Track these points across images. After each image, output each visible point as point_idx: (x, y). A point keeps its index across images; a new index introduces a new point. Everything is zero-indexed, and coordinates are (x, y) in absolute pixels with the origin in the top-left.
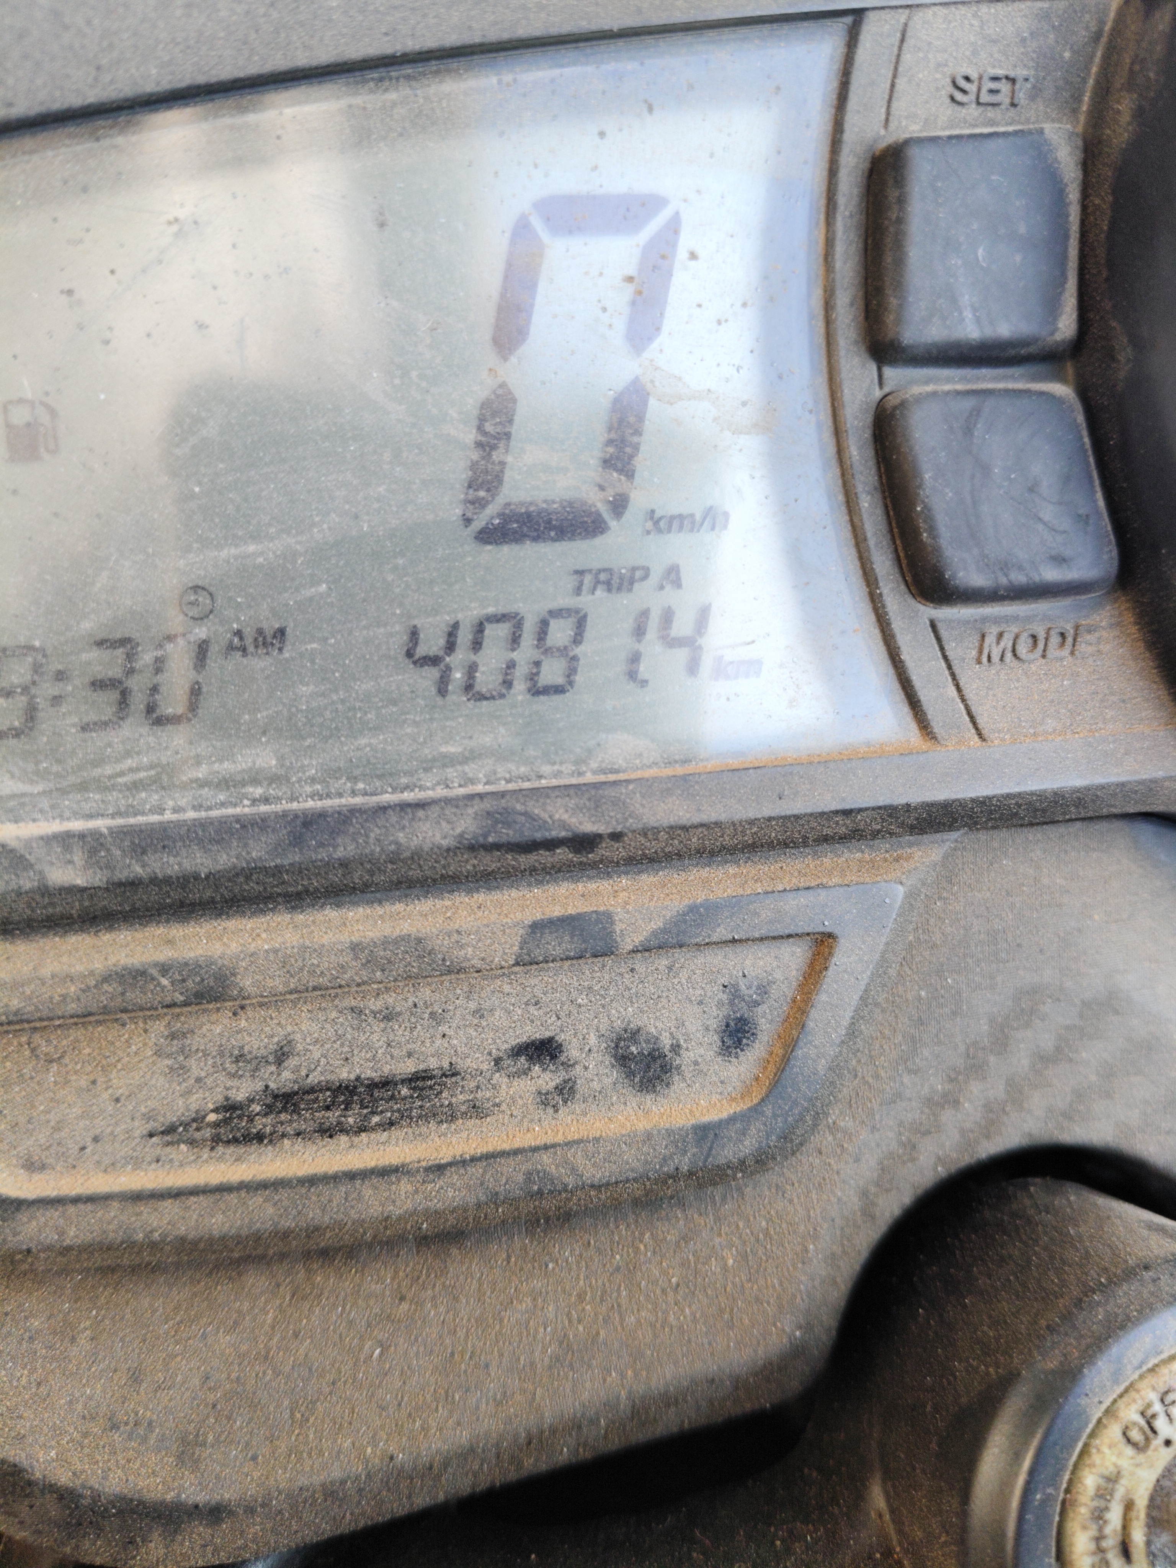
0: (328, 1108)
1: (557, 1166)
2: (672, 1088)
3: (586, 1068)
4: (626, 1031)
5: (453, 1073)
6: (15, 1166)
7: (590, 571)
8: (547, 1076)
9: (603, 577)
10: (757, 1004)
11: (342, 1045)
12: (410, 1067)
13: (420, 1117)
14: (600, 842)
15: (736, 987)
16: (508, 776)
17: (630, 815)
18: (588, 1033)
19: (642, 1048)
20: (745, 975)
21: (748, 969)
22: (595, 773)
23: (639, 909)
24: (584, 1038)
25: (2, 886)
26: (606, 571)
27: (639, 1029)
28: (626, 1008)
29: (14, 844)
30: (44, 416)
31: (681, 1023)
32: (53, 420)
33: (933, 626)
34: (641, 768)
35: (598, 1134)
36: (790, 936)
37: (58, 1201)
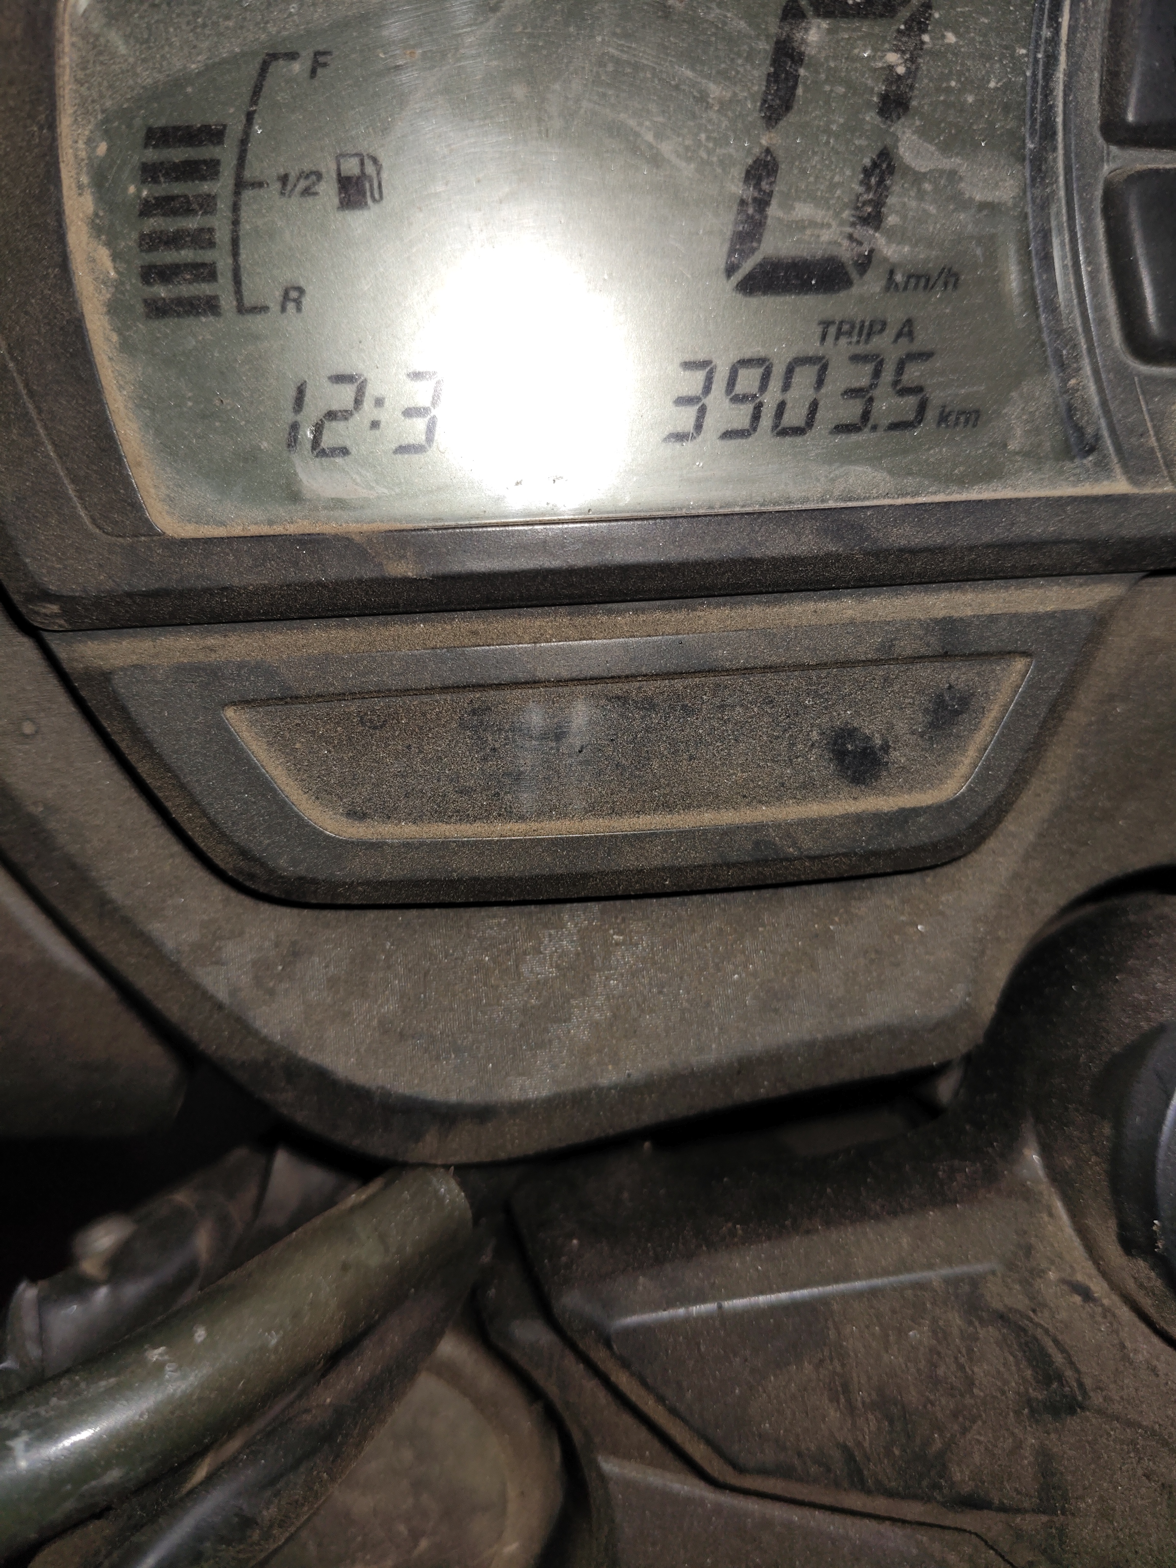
1: (781, 838)
2: (880, 781)
4: (843, 730)
6: (342, 814)
7: (834, 322)
9: (846, 327)
10: (959, 713)
11: (610, 728)
15: (941, 697)
16: (761, 500)
17: (866, 539)
18: (812, 731)
19: (856, 746)
20: (950, 687)
21: (953, 683)
22: (836, 500)
23: (865, 623)
24: (808, 735)
25: (346, 575)
26: (848, 323)
27: (855, 729)
28: (845, 711)
29: (357, 539)
30: (370, 169)
31: (891, 726)
32: (378, 174)
33: (1140, 381)
34: (877, 497)
35: (816, 815)
36: (994, 654)
37: (378, 843)
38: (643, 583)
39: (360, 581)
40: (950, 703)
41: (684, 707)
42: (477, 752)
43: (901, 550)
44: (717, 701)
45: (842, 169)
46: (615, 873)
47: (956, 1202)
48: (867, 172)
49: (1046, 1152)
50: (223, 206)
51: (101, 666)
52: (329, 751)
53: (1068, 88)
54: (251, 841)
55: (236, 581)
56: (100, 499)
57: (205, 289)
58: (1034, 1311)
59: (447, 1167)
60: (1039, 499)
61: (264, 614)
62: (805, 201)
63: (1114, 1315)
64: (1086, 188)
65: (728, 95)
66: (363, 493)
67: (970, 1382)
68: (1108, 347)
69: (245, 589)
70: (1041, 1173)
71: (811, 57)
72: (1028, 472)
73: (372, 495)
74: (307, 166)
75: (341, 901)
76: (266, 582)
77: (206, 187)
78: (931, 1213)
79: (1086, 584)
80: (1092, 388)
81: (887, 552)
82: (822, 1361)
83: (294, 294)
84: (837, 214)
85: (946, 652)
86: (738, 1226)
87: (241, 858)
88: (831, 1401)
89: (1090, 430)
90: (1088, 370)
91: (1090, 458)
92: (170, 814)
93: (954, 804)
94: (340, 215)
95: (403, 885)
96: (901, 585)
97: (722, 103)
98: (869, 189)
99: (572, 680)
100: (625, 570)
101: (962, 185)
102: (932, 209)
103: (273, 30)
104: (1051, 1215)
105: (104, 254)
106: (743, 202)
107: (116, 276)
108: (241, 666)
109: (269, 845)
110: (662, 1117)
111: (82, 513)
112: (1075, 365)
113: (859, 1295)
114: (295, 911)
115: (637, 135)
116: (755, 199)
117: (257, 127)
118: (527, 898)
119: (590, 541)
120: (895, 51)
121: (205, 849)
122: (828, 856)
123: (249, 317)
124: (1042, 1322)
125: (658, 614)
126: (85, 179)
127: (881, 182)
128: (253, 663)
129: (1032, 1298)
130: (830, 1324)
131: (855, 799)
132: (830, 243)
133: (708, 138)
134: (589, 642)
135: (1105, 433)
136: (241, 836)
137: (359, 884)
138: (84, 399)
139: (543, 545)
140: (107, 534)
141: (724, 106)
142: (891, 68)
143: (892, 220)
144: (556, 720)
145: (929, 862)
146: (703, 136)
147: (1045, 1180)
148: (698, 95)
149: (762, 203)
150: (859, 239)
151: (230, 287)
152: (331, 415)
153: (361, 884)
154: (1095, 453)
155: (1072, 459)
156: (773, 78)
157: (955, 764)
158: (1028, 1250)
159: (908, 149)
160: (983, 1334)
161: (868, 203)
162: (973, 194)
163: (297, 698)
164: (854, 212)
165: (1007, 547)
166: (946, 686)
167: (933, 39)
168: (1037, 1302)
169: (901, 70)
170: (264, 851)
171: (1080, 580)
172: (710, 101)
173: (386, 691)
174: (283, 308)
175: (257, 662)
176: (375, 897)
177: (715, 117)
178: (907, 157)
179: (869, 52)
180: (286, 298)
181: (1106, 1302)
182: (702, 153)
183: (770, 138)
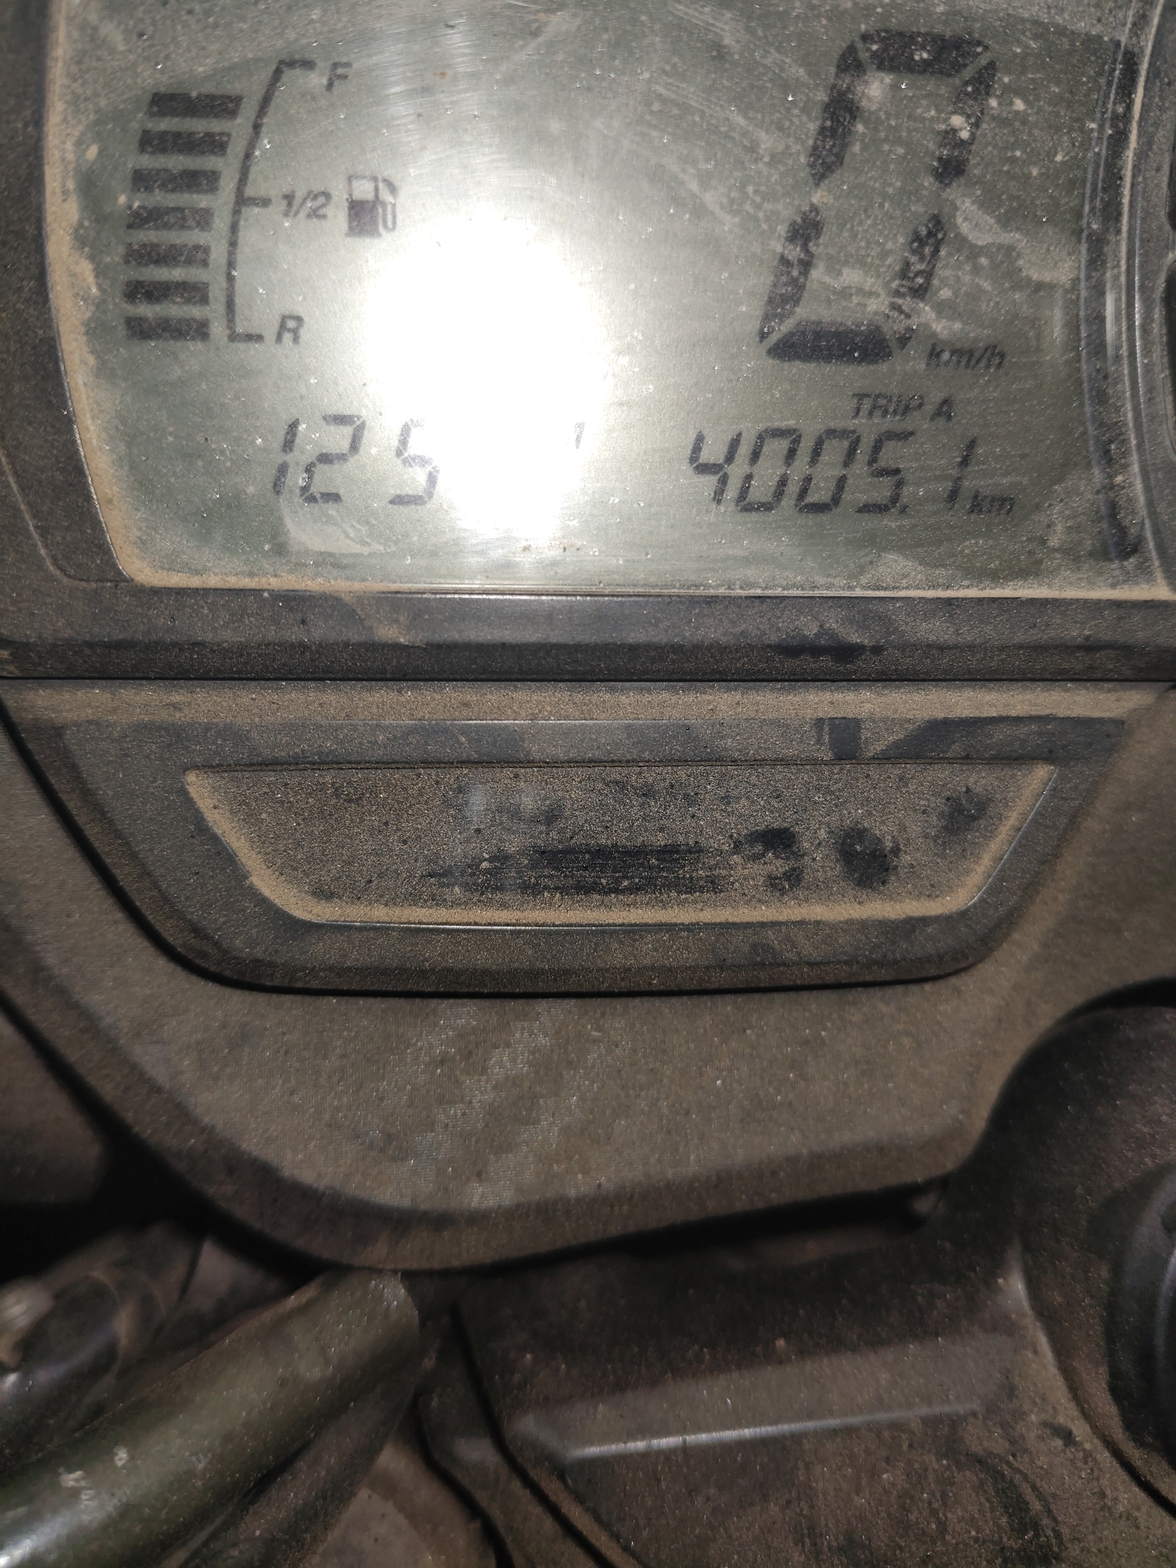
0: (586, 869)
1: (780, 942)
2: (888, 886)
3: (814, 859)
4: (853, 830)
5: (698, 850)
6: (307, 892)
7: (870, 395)
8: (779, 862)
9: (881, 402)
10: (975, 818)
12: (661, 840)
13: (663, 885)
14: (861, 654)
15: (957, 801)
16: (785, 583)
17: (893, 631)
18: (819, 829)
19: (866, 848)
20: (968, 790)
21: (970, 786)
22: (864, 588)
23: (884, 720)
24: (815, 833)
25: (332, 637)
26: (885, 397)
27: (865, 829)
28: (856, 810)
29: (347, 599)
30: (384, 194)
31: (903, 829)
32: (393, 200)
34: (907, 588)
35: (819, 918)
36: (1016, 759)
37: (345, 926)
38: (653, 664)
39: (347, 644)
40: (967, 807)
41: (686, 796)
42: (460, 833)
43: (929, 646)
44: (722, 792)
45: (895, 235)
46: (599, 970)
47: (937, 1335)
48: (921, 242)
49: (1032, 1282)
50: (221, 223)
51: (52, 718)
52: (299, 824)
53: (1137, 169)
54: (205, 918)
55: (209, 637)
56: (64, 538)
57: (196, 312)
58: (1014, 1456)
59: (395, 1272)
60: (1077, 600)
61: (237, 672)
62: (853, 268)
63: (1095, 1460)
64: (1148, 275)
65: (781, 147)
66: (357, 549)
67: (943, 1528)
69: (219, 645)
70: (1026, 1304)
71: (871, 113)
72: (1065, 571)
73: (366, 551)
74: (318, 187)
75: (299, 985)
76: (243, 639)
77: (203, 201)
78: (911, 1346)
79: (1114, 690)
80: (1139, 486)
81: (915, 646)
82: (789, 1502)
83: (291, 324)
84: (887, 284)
85: (968, 755)
86: (705, 1350)
87: (193, 935)
88: (796, 1544)
89: (1133, 531)
90: (1136, 468)
91: (1131, 560)
92: (118, 882)
93: (963, 915)
94: (347, 241)
95: (369, 973)
96: (925, 681)
97: (773, 156)
98: (922, 259)
99: (569, 761)
100: (634, 649)
101: (1021, 262)
102: (986, 285)
103: (291, 35)
104: (1036, 1352)
105: (86, 269)
106: (784, 261)
107: (98, 293)
108: (207, 728)
109: (225, 923)
110: (631, 1227)
111: (43, 552)
112: (1123, 461)
113: (833, 1433)
114: (247, 993)
115: (682, 183)
116: (800, 261)
117: (266, 141)
118: (502, 990)
120: (960, 114)
121: (153, 921)
122: (829, 963)
123: (241, 346)
124: (1021, 1468)
125: (665, 695)
126: (71, 185)
127: (935, 252)
128: (221, 725)
129: (1012, 1442)
130: (801, 1464)
131: (859, 903)
132: (876, 314)
133: (756, 192)
134: (591, 722)
135: (1149, 534)
136: (195, 914)
137: (320, 970)
138: (53, 427)
139: (550, 616)
140: (69, 576)
141: (775, 159)
142: (954, 131)
143: (945, 293)
144: (548, 802)
145: (933, 972)
146: (750, 189)
147: (1030, 1313)
148: (749, 145)
149: (807, 265)
150: (907, 310)
151: (222, 312)
152: (325, 458)
153: (325, 970)
154: (1137, 555)
155: (1110, 560)
156: (828, 132)
157: (967, 872)
158: (1011, 1391)
159: (966, 219)
160: (959, 1478)
161: (918, 273)
162: (1031, 273)
163: (267, 765)
164: (904, 282)
165: (1039, 648)
166: (964, 789)
167: (1000, 104)
168: (1017, 1446)
169: (965, 135)
170: (218, 930)
171: (1110, 685)
172: (761, 151)
173: (366, 762)
174: (279, 338)
175: (226, 725)
176: (337, 983)
177: (765, 170)
178: (965, 228)
179: (933, 113)
180: (283, 327)
181: (1087, 1446)
182: (748, 207)
183: (818, 197)
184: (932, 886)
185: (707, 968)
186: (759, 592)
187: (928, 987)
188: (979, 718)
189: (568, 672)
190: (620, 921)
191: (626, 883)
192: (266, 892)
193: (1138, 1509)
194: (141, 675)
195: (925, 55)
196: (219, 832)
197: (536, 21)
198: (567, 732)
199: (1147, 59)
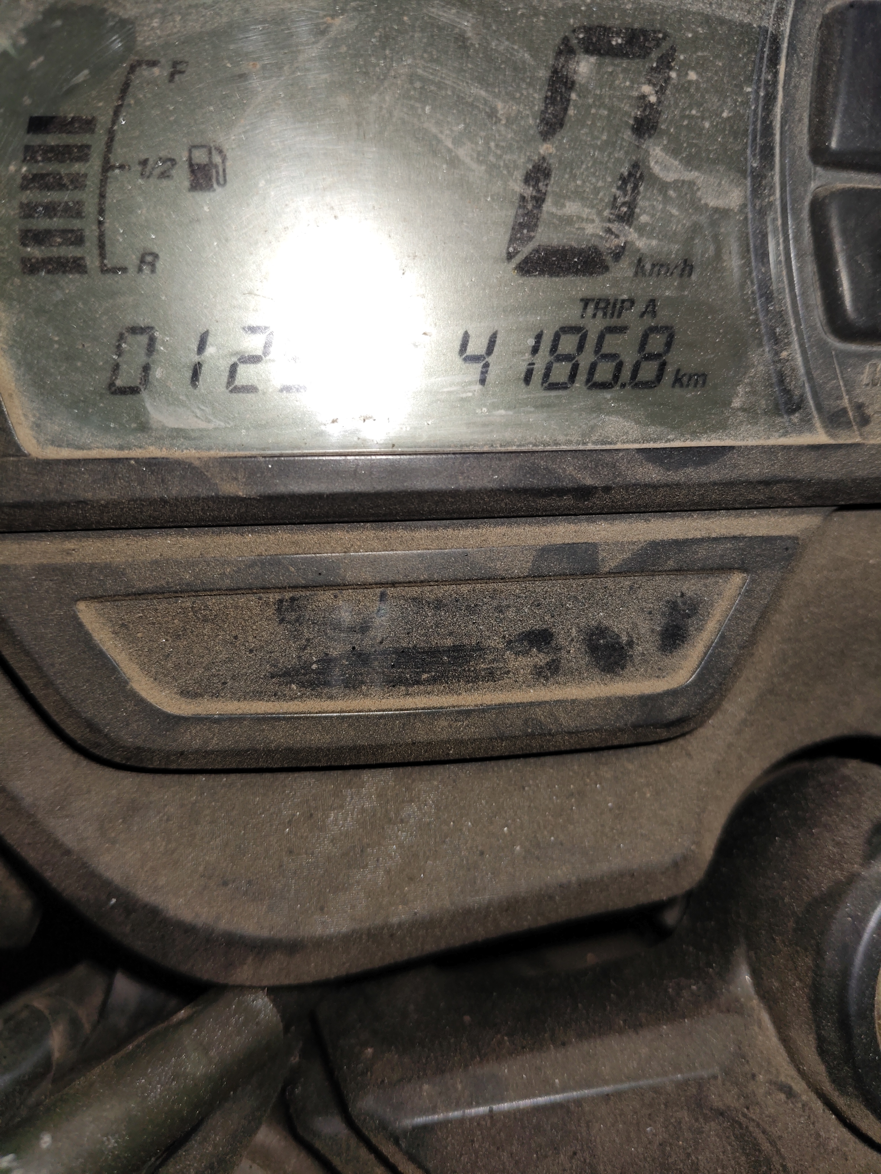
0: (393, 666)
1: (545, 717)
2: (626, 670)
3: (569, 652)
4: (597, 628)
5: (479, 648)
6: (176, 693)
7: (593, 300)
8: (541, 656)
9: (602, 305)
10: (689, 616)
11: (406, 623)
12: (449, 642)
13: (453, 676)
14: (595, 493)
15: (675, 603)
16: (534, 441)
17: (618, 475)
18: (571, 629)
19: (608, 642)
20: (683, 595)
21: (683, 591)
22: (594, 443)
23: (616, 544)
24: (568, 632)
25: (185, 493)
26: (604, 300)
27: (606, 628)
28: (599, 613)
29: (197, 463)
30: (217, 159)
31: (635, 625)
32: (223, 162)
33: (837, 356)
34: (626, 442)
35: (574, 698)
36: (718, 569)
37: (206, 719)
38: (437, 506)
39: (197, 499)
40: (683, 607)
41: (467, 608)
42: (294, 643)
43: (646, 485)
44: (495, 603)
45: (604, 176)
46: (407, 744)
47: (684, 1017)
48: (625, 181)
49: (755, 974)
50: (92, 183)
52: (167, 640)
53: (785, 120)
54: (97, 716)
55: (90, 496)
57: (74, 251)
58: (748, 1108)
59: (261, 988)
60: (756, 447)
61: (113, 524)
62: (574, 201)
63: (810, 1109)
64: (797, 200)
65: (514, 112)
66: (202, 425)
67: (695, 1168)
68: (813, 328)
69: (98, 502)
70: (752, 991)
71: (582, 85)
72: (747, 425)
73: (211, 426)
74: (163, 154)
75: (174, 766)
76: (116, 497)
77: (77, 167)
78: (665, 1027)
79: (790, 515)
80: (799, 358)
81: (635, 486)
82: (575, 1153)
83: (149, 259)
84: (599, 213)
85: (681, 568)
86: (506, 1038)
87: (88, 730)
89: (797, 392)
90: (796, 345)
91: (797, 415)
92: (30, 691)
93: (685, 689)
94: (190, 195)
95: (228, 755)
96: (644, 512)
97: (508, 118)
98: (625, 193)
99: (376, 584)
100: (421, 495)
101: (700, 193)
102: (675, 212)
106: (523, 198)
108: (91, 568)
109: (111, 719)
110: (443, 945)
112: (786, 341)
113: (607, 1097)
114: (134, 774)
115: (439, 141)
116: (534, 198)
117: (121, 119)
118: (333, 764)
119: (393, 470)
120: (649, 84)
121: (57, 720)
122: (584, 731)
123: (110, 276)
124: (754, 1117)
125: (448, 531)
127: (635, 187)
128: (103, 565)
129: (746, 1097)
130: (583, 1123)
131: (605, 684)
132: (592, 235)
133: (497, 146)
134: (391, 553)
135: (808, 395)
136: (88, 713)
137: (189, 753)
139: (354, 473)
141: (510, 121)
142: (643, 97)
143: (644, 218)
144: (361, 616)
145: (664, 735)
146: (492, 144)
147: (756, 997)
148: (489, 111)
149: (539, 200)
150: (616, 232)
151: (96, 252)
153: (192, 753)
154: (801, 411)
155: (781, 416)
156: (550, 101)
157: (685, 657)
158: (743, 1058)
159: (656, 162)
160: (706, 1128)
161: (624, 204)
162: (708, 201)
163: (140, 595)
164: (613, 211)
165: (731, 484)
166: (679, 594)
167: (678, 75)
168: (750, 1101)
169: (653, 99)
170: (108, 724)
171: (787, 511)
172: (499, 115)
173: (217, 590)
174: (140, 270)
175: (106, 564)
176: (203, 763)
177: (502, 129)
178: (656, 169)
179: (628, 83)
180: (142, 261)
181: (804, 1098)
182: (492, 158)
183: (546, 148)
184: (660, 669)
185: (491, 739)
186: (514, 448)
187: (662, 748)
188: (687, 539)
189: (373, 515)
190: (422, 706)
191: (425, 676)
192: (143, 694)
193: (847, 1145)
194: (40, 529)
195: (620, 41)
196: (104, 649)
197: (325, 23)
198: (373, 562)
199: (786, 40)
